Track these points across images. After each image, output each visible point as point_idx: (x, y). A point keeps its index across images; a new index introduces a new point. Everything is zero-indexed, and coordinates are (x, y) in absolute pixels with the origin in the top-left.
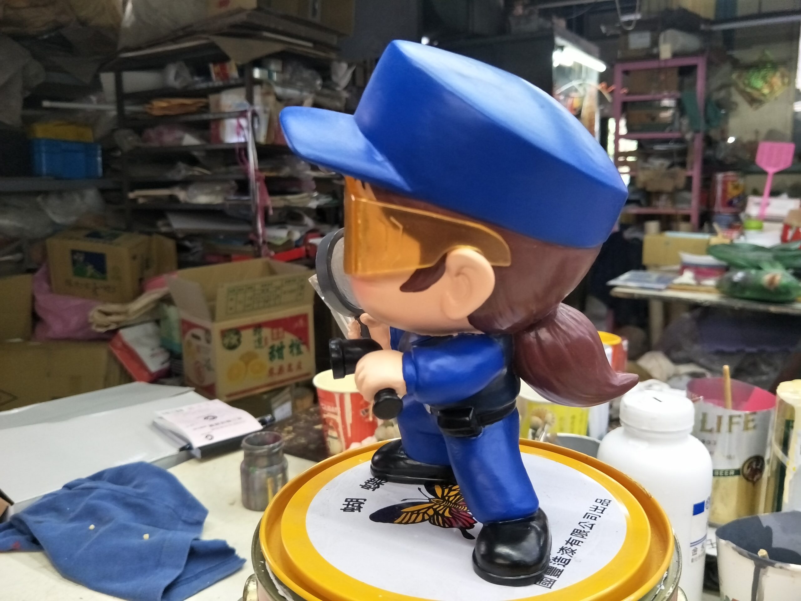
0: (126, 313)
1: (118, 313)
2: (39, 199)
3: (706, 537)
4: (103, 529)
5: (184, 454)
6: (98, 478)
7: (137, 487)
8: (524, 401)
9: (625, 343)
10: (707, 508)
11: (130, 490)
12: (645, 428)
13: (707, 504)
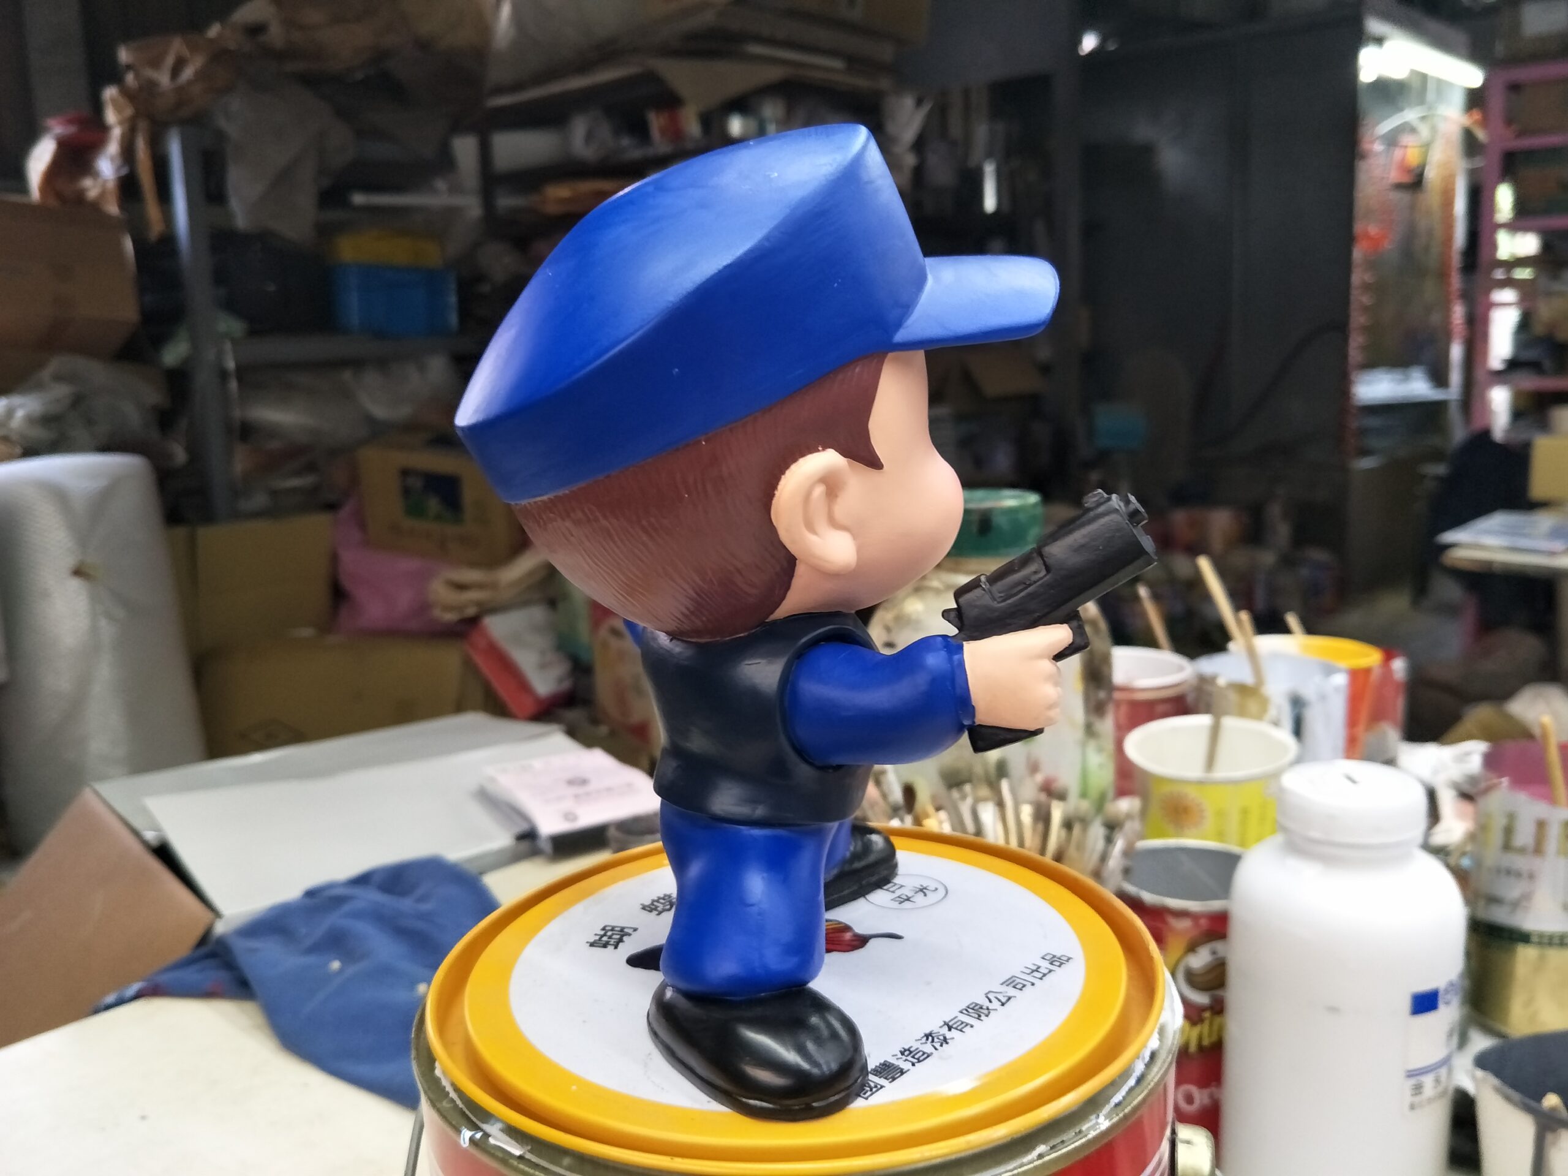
0: (493, 586)
1: (480, 586)
2: (347, 375)
3: (1446, 1062)
4: (352, 970)
5: (525, 845)
6: (363, 880)
7: (422, 899)
8: (1145, 775)
9: (1399, 665)
10: (1447, 1003)
11: (406, 904)
12: (1315, 834)
13: (1446, 994)
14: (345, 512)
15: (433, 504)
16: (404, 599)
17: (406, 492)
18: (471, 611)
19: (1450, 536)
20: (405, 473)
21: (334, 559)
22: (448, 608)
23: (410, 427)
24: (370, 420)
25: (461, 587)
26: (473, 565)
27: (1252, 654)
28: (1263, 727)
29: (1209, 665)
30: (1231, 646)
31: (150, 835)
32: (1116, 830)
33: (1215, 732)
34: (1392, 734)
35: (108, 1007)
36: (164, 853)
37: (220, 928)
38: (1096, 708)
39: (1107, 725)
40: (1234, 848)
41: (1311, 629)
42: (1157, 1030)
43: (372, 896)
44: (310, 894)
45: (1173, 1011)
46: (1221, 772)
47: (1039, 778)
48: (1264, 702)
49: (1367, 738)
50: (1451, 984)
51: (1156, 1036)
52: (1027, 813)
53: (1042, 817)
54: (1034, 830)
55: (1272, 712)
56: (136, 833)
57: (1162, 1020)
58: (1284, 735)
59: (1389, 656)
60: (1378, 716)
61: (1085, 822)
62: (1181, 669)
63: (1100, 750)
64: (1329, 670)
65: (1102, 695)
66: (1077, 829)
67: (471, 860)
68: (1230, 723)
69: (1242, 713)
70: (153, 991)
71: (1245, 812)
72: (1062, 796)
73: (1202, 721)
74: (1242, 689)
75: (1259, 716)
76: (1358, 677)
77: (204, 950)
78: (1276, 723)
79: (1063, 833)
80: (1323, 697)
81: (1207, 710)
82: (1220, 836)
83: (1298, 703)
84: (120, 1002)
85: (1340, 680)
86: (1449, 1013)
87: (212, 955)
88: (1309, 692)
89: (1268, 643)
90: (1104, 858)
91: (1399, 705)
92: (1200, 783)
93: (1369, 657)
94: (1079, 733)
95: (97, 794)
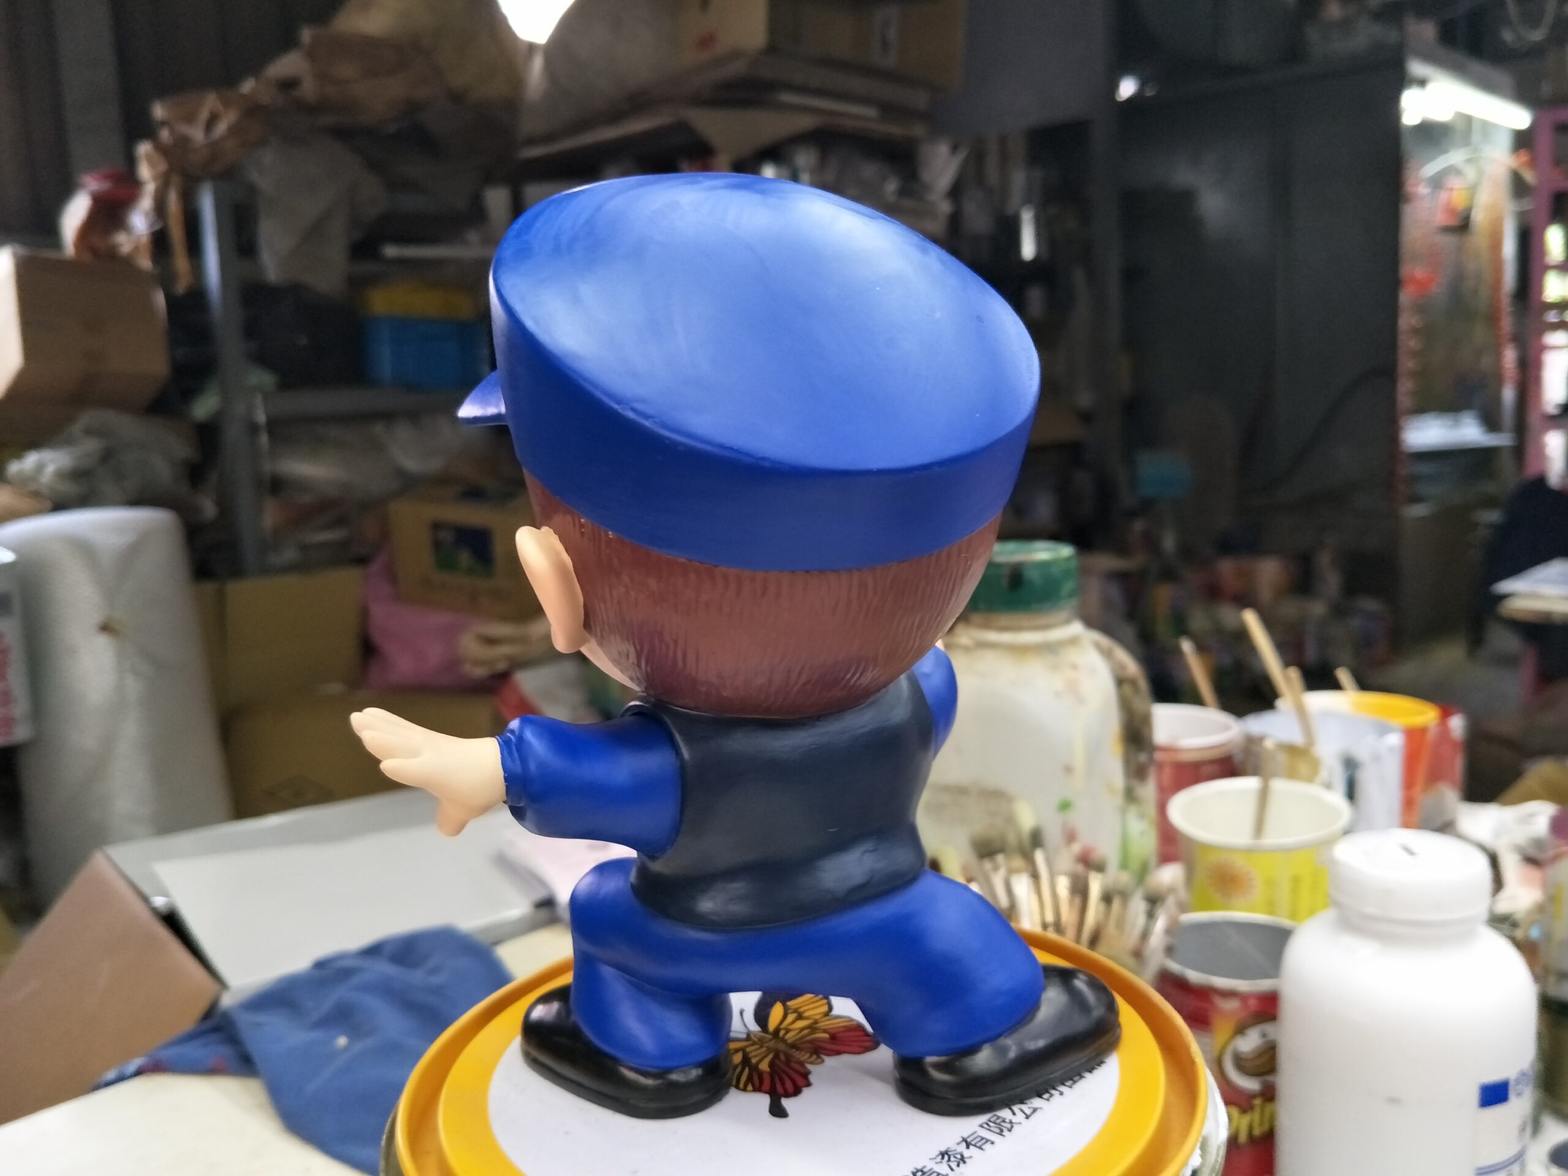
0: (525, 641)
1: (511, 641)
2: (378, 427)
3: (1519, 1158)
4: (359, 1046)
5: (544, 913)
6: (373, 951)
7: (434, 971)
8: (1190, 841)
9: (1457, 724)
10: (1519, 1095)
11: (416, 977)
12: (1370, 910)
13: (1518, 1084)
14: (375, 567)
15: (465, 558)
16: (435, 654)
17: (437, 545)
18: (501, 666)
19: (1506, 586)
20: (436, 526)
21: (364, 614)
22: (477, 663)
23: (442, 480)
24: (402, 474)
25: (491, 641)
26: (505, 618)
27: (1302, 712)
28: (1314, 790)
29: (1258, 724)
30: (1280, 703)
31: (159, 901)
32: (1158, 904)
33: (1264, 795)
34: (1449, 795)
35: (108, 1084)
36: (172, 921)
37: (227, 1001)
38: (1136, 772)
39: (1149, 790)
40: (1285, 922)
41: (1364, 684)
42: (1199, 1145)
43: (384, 968)
44: (320, 965)
45: (1217, 1120)
46: (1272, 838)
47: (1076, 848)
48: (1315, 765)
49: (1425, 800)
50: (1523, 1074)
51: (1198, 1152)
52: (1063, 885)
53: (1080, 890)
54: (1071, 902)
55: (1324, 774)
56: (145, 899)
57: (1205, 1132)
58: (1337, 798)
59: (1446, 713)
60: (1435, 776)
61: (1125, 895)
62: (1227, 728)
63: (1142, 816)
64: (1383, 730)
65: (1143, 757)
66: (1116, 904)
67: (487, 929)
68: (1280, 786)
69: (1292, 774)
70: (155, 1067)
71: (1296, 881)
72: (1100, 868)
73: (1248, 784)
74: (1292, 750)
75: (1310, 779)
76: (1414, 736)
77: (209, 1024)
78: (1328, 786)
79: (1102, 907)
80: (1377, 758)
81: (1255, 773)
82: (1271, 908)
83: (1351, 765)
84: (121, 1079)
85: (1395, 740)
86: (1521, 1104)
87: (216, 1029)
88: (1362, 753)
89: (1319, 701)
90: (1145, 935)
91: (1458, 765)
92: (1249, 851)
93: (1425, 715)
94: (1119, 800)
95: (109, 859)
